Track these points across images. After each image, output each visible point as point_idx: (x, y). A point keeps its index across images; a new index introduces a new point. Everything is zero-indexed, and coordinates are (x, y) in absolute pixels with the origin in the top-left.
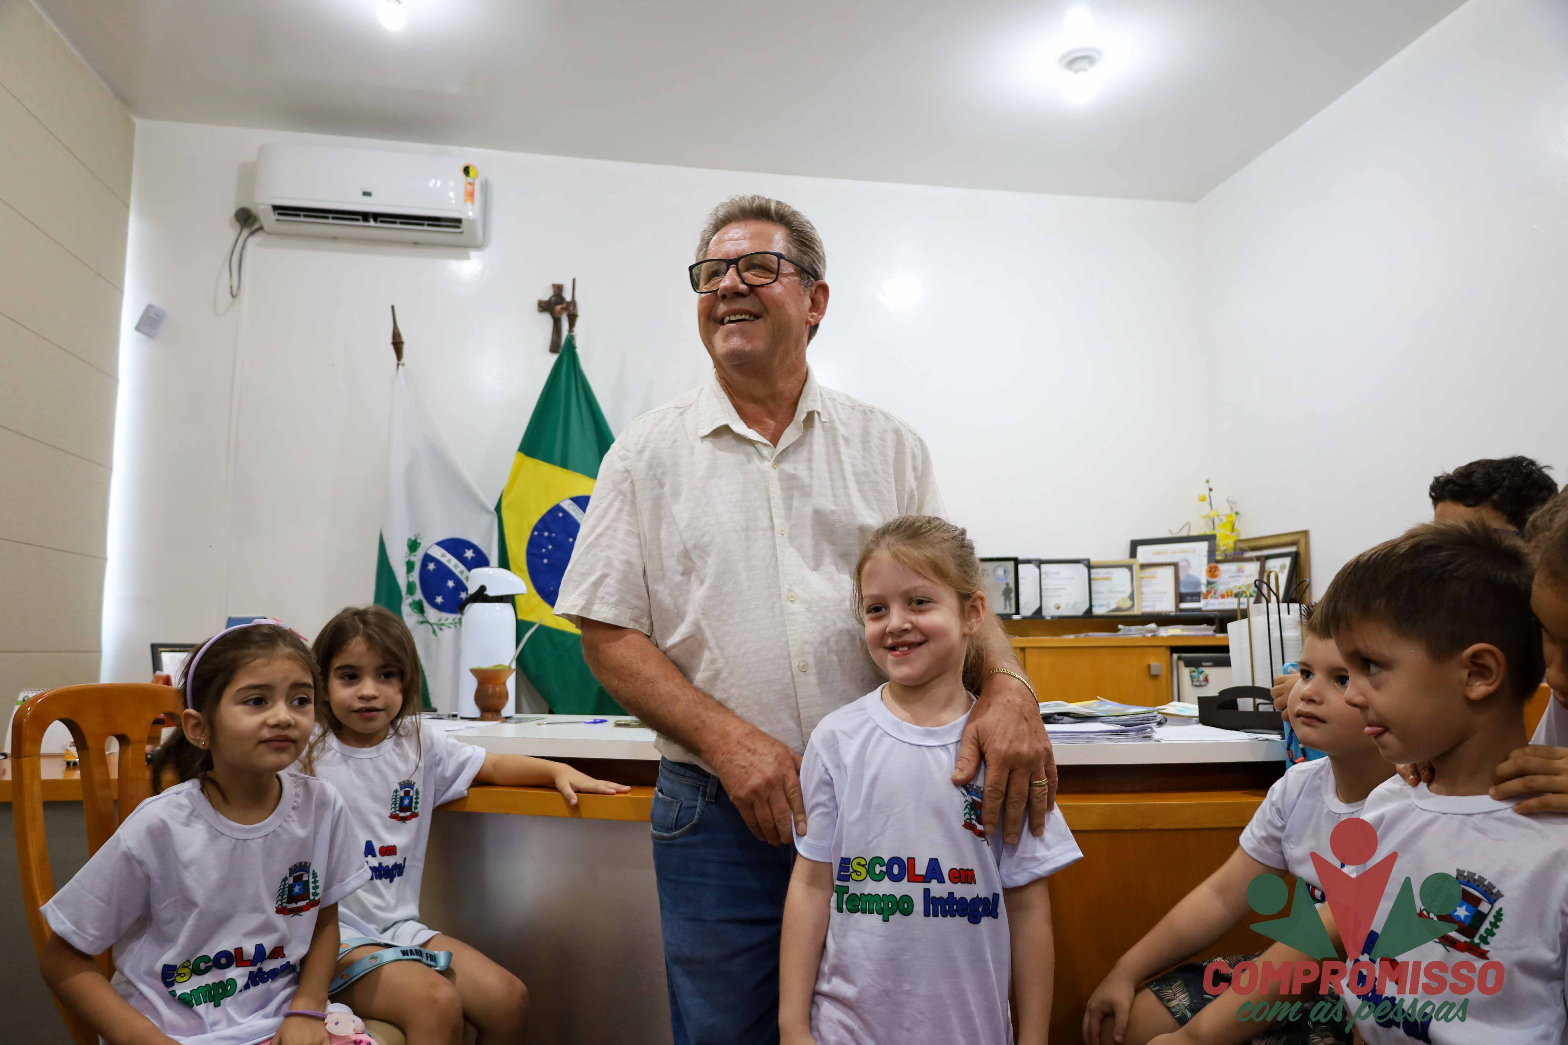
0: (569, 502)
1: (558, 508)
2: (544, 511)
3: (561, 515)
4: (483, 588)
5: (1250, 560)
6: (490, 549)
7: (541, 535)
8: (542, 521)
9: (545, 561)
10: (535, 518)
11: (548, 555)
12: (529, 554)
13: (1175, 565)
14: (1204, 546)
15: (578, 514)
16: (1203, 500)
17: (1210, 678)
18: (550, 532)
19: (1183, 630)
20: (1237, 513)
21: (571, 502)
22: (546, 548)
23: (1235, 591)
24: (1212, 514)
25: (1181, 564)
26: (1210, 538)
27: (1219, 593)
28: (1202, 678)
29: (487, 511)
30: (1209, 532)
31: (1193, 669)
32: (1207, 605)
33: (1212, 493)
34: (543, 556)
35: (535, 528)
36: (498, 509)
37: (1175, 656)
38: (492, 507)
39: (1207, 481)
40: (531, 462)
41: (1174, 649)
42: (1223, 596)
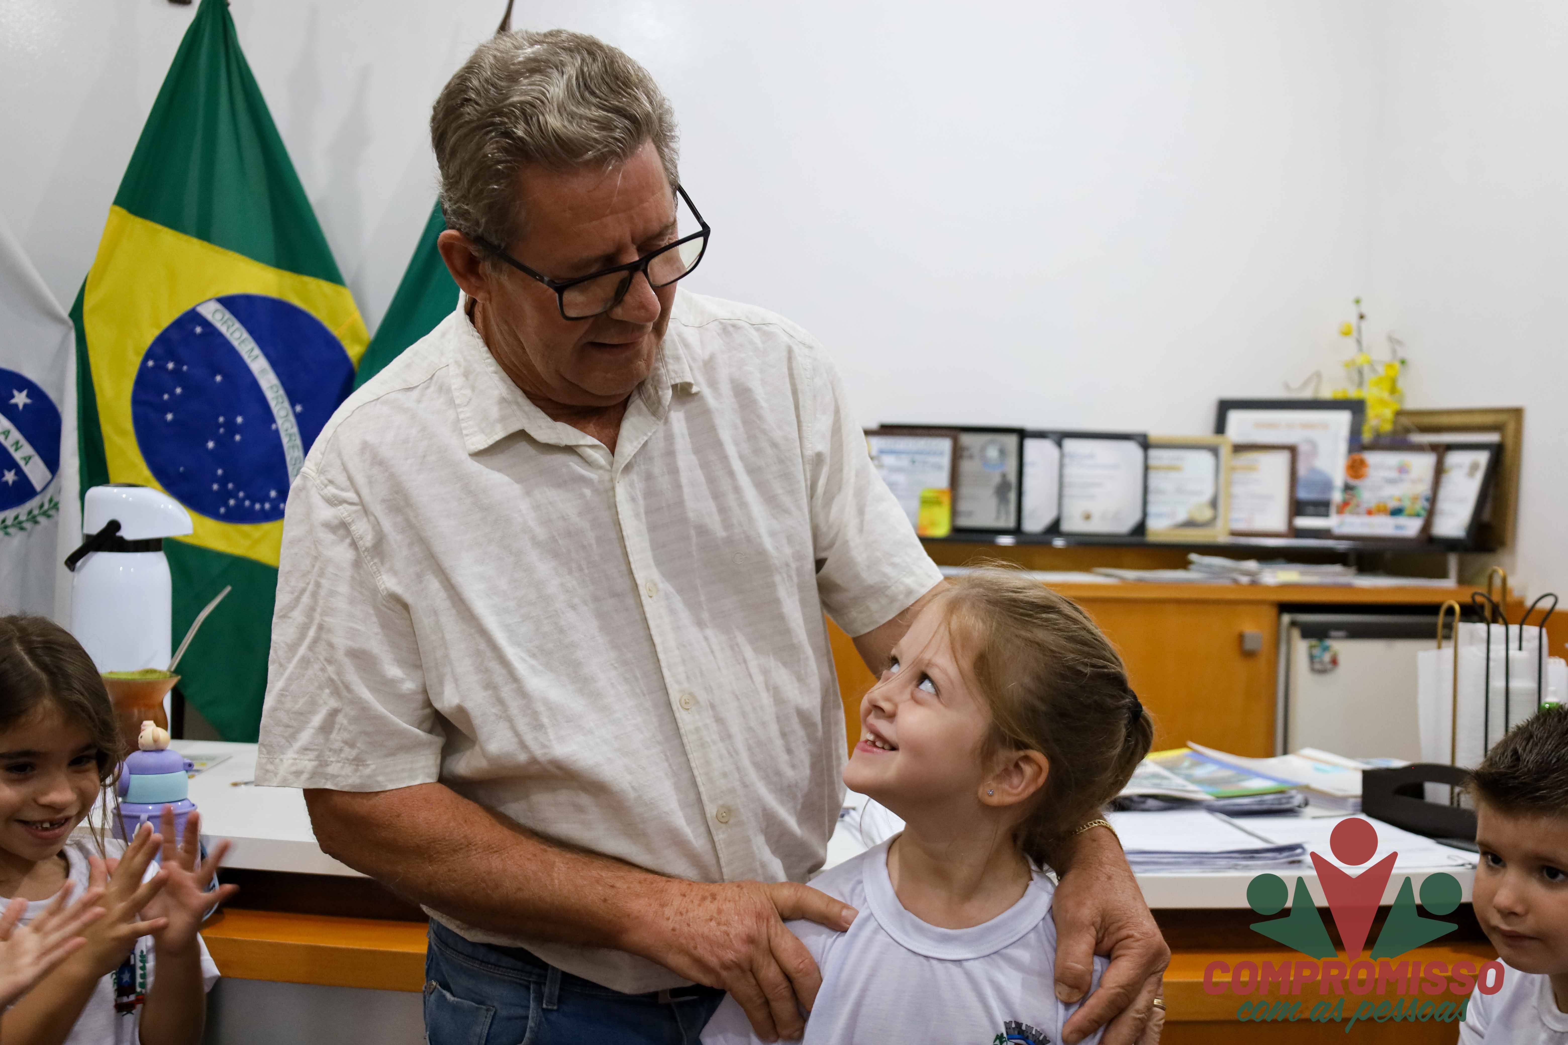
0: (214, 306)
1: (193, 317)
2: (167, 320)
3: (198, 330)
4: (114, 526)
5: (1419, 448)
6: (61, 390)
7: (160, 367)
8: (163, 339)
9: (169, 417)
10: (149, 336)
11: (175, 405)
12: (137, 401)
13: (1292, 450)
14: (1342, 419)
15: (231, 330)
16: (1346, 333)
17: (1342, 659)
18: (179, 363)
19: (1302, 573)
20: (1403, 362)
21: (218, 306)
22: (172, 394)
23: (1393, 504)
24: (1361, 360)
25: (1303, 449)
26: (1356, 407)
27: (1365, 506)
28: (1327, 657)
29: (55, 318)
30: (1353, 393)
31: (1314, 642)
32: (1341, 524)
33: (1364, 325)
34: (165, 408)
35: (149, 355)
36: (77, 313)
37: (1286, 618)
38: (64, 312)
39: (1358, 302)
40: (139, 226)
41: (1285, 607)
42: (1370, 513)
